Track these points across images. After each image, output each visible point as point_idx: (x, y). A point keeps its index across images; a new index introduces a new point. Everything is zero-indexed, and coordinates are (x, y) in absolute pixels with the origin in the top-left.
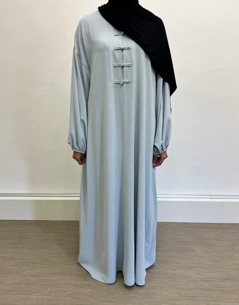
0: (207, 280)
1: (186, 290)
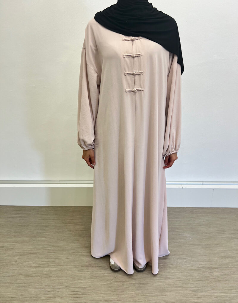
1: (176, 280)
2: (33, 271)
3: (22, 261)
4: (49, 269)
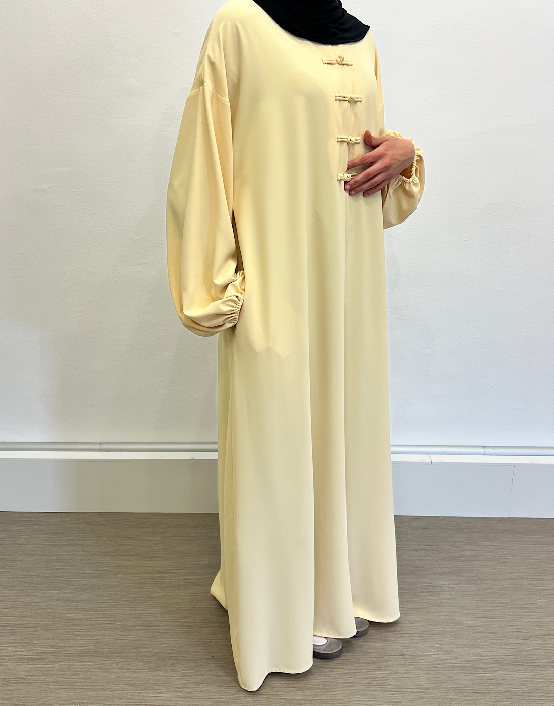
0: (465, 667)
2: (26, 669)
4: (70, 663)
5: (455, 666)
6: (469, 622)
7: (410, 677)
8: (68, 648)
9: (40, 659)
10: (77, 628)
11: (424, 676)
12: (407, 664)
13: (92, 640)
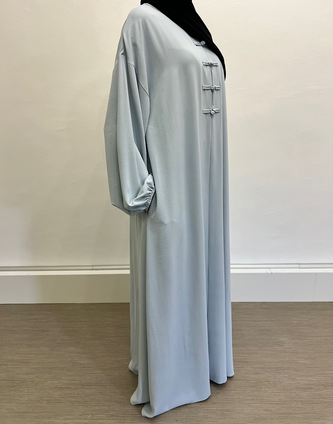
0: (304, 388)
2: (59, 394)
3: (43, 380)
4: (84, 390)
5: (299, 388)
6: (302, 362)
7: (275, 395)
8: (82, 381)
9: (66, 388)
10: (86, 369)
11: (283, 394)
12: (272, 387)
13: (94, 376)
